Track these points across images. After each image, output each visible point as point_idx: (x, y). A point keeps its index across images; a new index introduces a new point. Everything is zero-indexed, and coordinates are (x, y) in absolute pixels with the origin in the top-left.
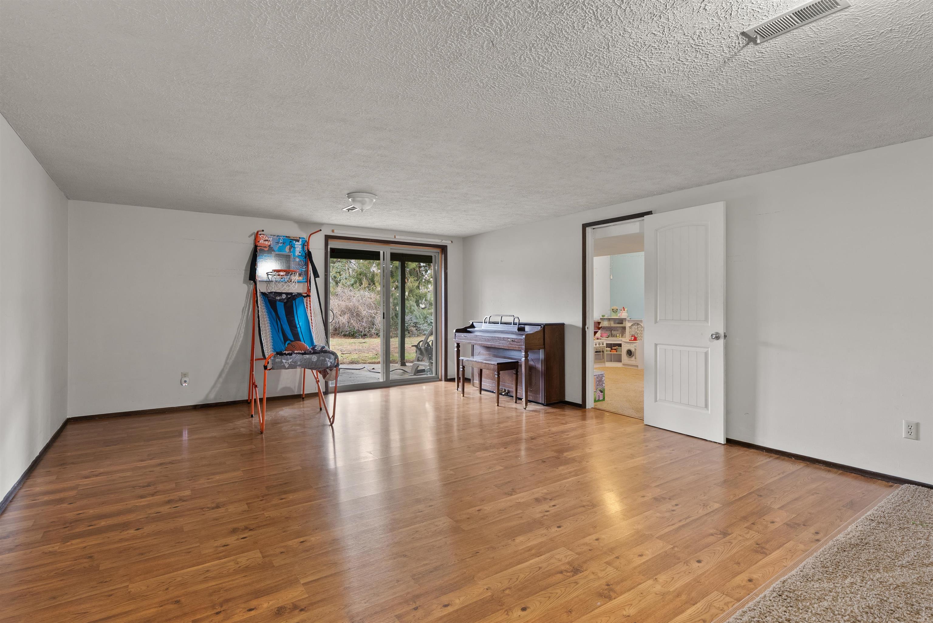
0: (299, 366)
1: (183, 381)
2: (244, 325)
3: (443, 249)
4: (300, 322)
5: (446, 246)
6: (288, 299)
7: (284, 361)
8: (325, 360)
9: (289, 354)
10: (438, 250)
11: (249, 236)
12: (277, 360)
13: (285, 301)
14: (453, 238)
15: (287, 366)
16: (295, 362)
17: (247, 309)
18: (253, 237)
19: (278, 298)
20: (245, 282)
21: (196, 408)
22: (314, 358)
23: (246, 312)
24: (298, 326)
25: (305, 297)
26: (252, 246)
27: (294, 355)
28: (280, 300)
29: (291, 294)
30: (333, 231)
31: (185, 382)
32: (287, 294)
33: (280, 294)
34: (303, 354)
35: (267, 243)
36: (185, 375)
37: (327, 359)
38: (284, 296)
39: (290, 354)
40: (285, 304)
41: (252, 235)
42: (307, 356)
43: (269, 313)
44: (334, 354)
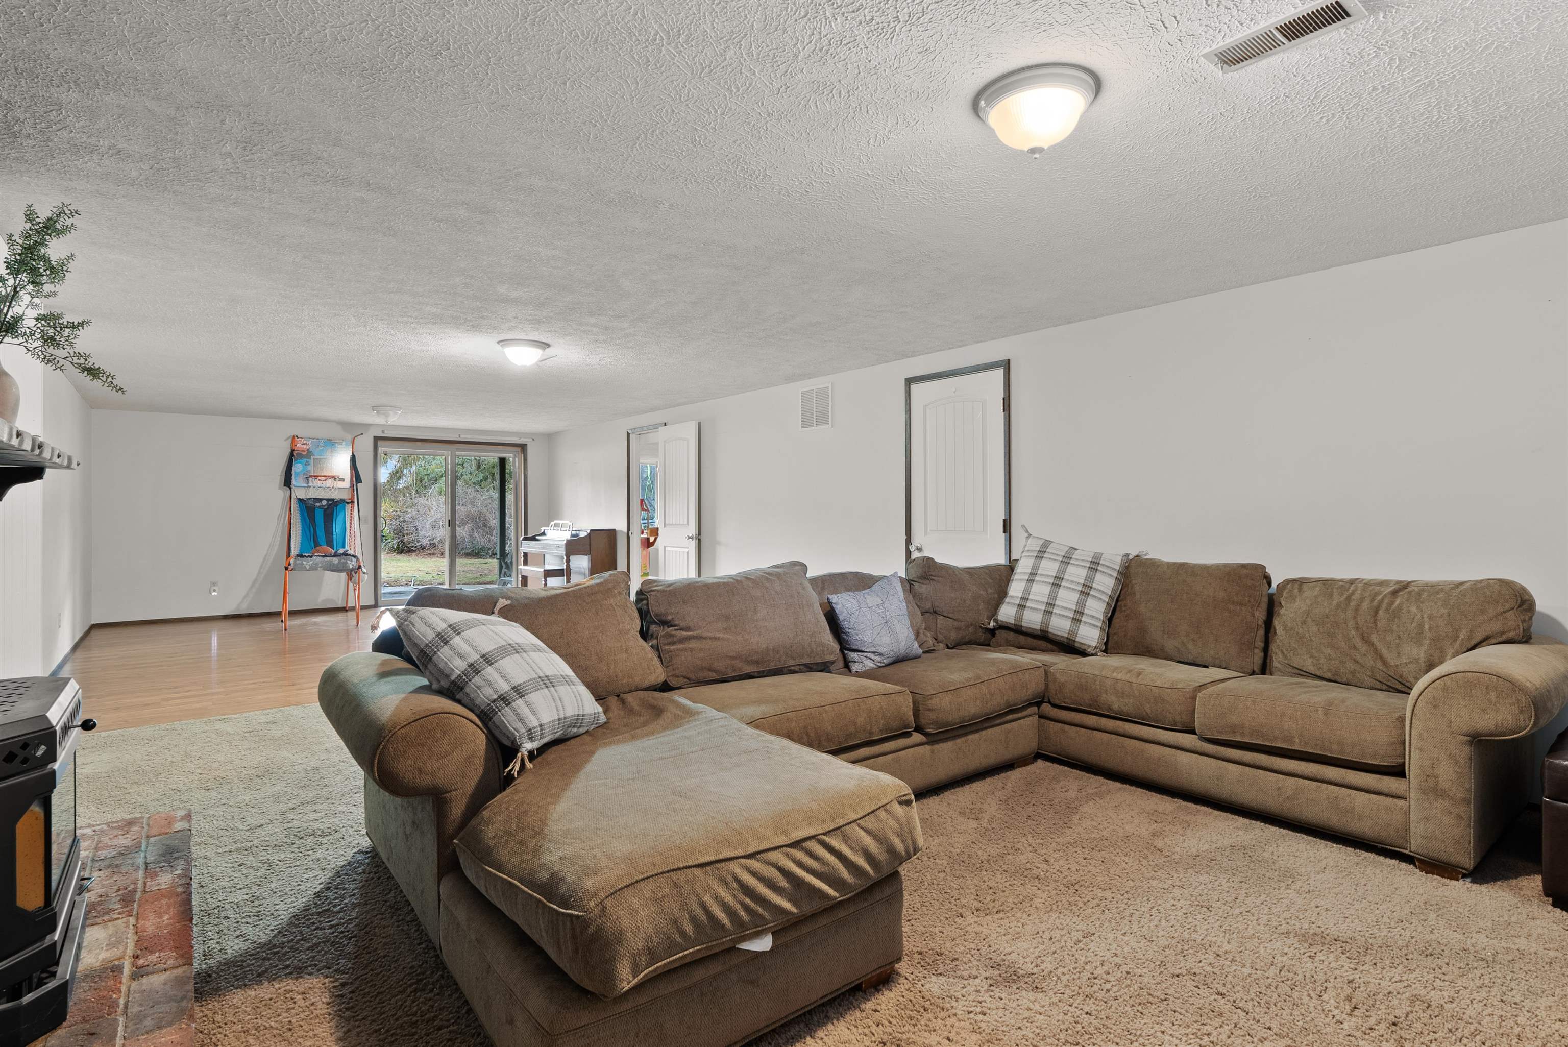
0: (321, 567)
1: (212, 590)
2: (280, 530)
3: (523, 447)
4: (337, 529)
5: (526, 445)
6: (329, 506)
7: (305, 563)
8: (346, 563)
9: (309, 556)
10: (519, 449)
11: (286, 440)
12: (298, 562)
13: (326, 507)
14: (534, 436)
15: (308, 567)
16: (316, 564)
17: (283, 516)
18: (290, 440)
19: (318, 504)
20: (280, 488)
21: (226, 617)
22: (336, 560)
23: (282, 519)
24: (334, 533)
25: (348, 503)
26: (290, 450)
27: (314, 558)
28: (319, 507)
29: (333, 500)
30: (383, 432)
31: (214, 591)
32: (328, 500)
33: (320, 500)
34: (323, 556)
35: (305, 446)
36: (214, 584)
37: (349, 562)
38: (324, 503)
39: (311, 557)
40: (325, 510)
41: (288, 439)
42: (328, 558)
43: (303, 520)
44: (354, 556)
